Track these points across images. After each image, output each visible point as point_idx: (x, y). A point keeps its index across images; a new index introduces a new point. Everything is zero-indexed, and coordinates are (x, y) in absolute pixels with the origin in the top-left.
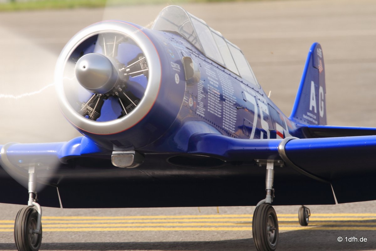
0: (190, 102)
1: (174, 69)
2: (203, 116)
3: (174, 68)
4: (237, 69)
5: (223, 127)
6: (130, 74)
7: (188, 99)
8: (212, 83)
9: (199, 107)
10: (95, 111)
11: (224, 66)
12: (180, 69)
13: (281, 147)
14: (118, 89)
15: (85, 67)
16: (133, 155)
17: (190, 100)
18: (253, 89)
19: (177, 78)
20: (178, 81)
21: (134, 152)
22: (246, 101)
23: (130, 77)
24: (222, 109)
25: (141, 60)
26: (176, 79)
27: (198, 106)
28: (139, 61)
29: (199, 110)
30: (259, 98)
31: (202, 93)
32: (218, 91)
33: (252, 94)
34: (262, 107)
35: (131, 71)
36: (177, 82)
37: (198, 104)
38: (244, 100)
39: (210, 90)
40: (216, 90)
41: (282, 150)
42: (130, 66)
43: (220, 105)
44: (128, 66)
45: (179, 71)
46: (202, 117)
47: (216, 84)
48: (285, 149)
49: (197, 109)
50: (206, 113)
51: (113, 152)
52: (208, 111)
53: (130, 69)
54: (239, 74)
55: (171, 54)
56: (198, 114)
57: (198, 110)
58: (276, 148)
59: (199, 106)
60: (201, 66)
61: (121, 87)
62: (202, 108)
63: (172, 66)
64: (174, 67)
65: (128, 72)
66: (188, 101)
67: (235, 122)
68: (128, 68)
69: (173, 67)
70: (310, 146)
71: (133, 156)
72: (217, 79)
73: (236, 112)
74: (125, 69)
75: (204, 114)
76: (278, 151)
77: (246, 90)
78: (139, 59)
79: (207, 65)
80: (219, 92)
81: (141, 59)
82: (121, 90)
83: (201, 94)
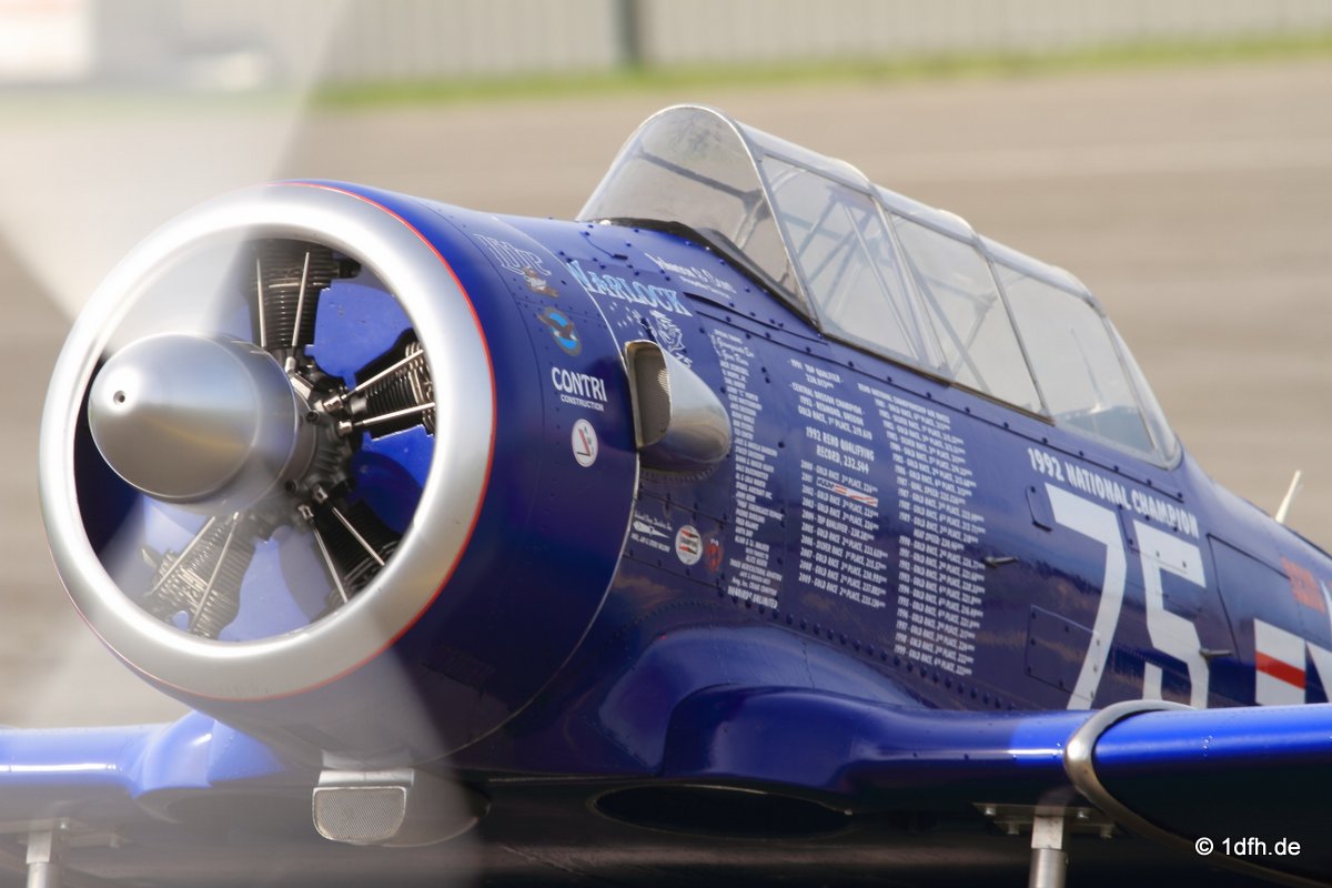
0: (678, 543)
1: (571, 400)
2: (774, 605)
3: (572, 395)
4: (1035, 382)
5: (900, 649)
6: (365, 422)
7: (673, 535)
8: (834, 457)
9: (744, 566)
10: (215, 593)
11: (943, 375)
12: (604, 397)
13: (1077, 750)
14: (311, 492)
15: (122, 399)
16: (404, 789)
17: (680, 535)
18: (1116, 470)
19: (586, 443)
20: (588, 455)
21: (409, 776)
22: (1047, 529)
23: (367, 435)
24: (892, 571)
25: (412, 361)
26: (578, 445)
27: (734, 563)
28: (407, 365)
29: (741, 579)
30: (1146, 513)
31: (761, 501)
32: (870, 489)
33: (1102, 496)
34: (1158, 554)
35: (372, 410)
36: (585, 461)
37: (740, 552)
38: (1036, 523)
39: (816, 489)
40: (857, 483)
41: (1081, 763)
42: (368, 388)
43: (880, 554)
44: (358, 388)
45: (600, 408)
46: (762, 609)
47: (858, 458)
48: (1095, 759)
49: (727, 574)
50: (791, 590)
51: (325, 777)
52: (803, 584)
53: (369, 402)
54: (1043, 405)
55: (557, 333)
56: (735, 599)
57: (735, 580)
58: (1054, 752)
59: (743, 560)
60: (768, 381)
61: (324, 485)
62: (762, 572)
63: (559, 387)
64: (569, 390)
65: (361, 415)
66: (671, 542)
67: (976, 625)
68: (360, 395)
69: (564, 392)
70: (1206, 744)
71: (405, 795)
72: (868, 435)
73: (978, 583)
74: (347, 403)
75: (776, 598)
76: (1066, 768)
77: (1060, 478)
78: (407, 354)
79: (815, 375)
80: (873, 494)
81: (411, 355)
82: (325, 496)
83: (758, 509)
